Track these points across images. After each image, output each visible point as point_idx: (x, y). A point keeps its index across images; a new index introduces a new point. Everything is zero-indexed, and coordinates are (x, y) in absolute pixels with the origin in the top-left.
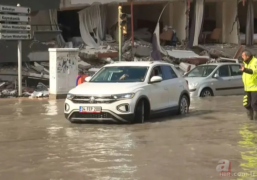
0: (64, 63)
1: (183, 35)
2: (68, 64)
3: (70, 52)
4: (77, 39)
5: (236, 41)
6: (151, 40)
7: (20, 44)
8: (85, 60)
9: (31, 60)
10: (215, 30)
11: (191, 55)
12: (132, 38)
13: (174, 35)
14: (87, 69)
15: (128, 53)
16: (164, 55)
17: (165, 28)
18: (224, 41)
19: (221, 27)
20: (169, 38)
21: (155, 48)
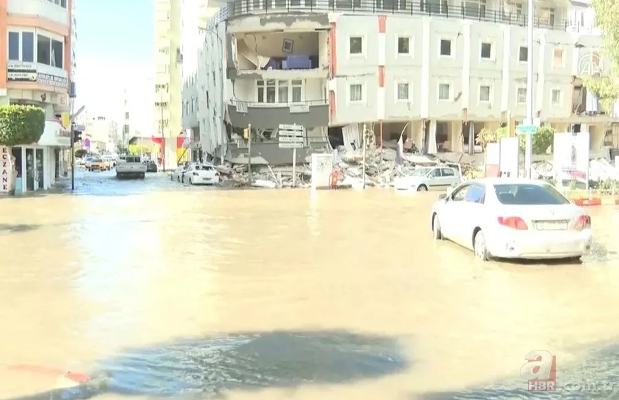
0: (322, 164)
1: (420, 145)
2: (324, 165)
3: (325, 157)
4: (341, 147)
5: (461, 150)
6: (396, 149)
7: (295, 151)
8: (346, 162)
9: (307, 161)
10: (446, 142)
11: (425, 159)
12: (381, 147)
13: (413, 145)
14: (346, 169)
15: (378, 157)
16: (404, 160)
17: (407, 141)
18: (453, 150)
19: (451, 140)
20: (409, 147)
21: (398, 154)
